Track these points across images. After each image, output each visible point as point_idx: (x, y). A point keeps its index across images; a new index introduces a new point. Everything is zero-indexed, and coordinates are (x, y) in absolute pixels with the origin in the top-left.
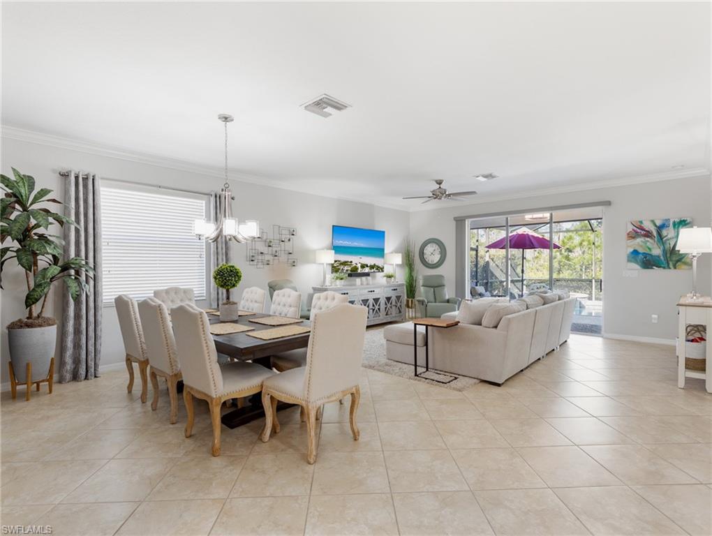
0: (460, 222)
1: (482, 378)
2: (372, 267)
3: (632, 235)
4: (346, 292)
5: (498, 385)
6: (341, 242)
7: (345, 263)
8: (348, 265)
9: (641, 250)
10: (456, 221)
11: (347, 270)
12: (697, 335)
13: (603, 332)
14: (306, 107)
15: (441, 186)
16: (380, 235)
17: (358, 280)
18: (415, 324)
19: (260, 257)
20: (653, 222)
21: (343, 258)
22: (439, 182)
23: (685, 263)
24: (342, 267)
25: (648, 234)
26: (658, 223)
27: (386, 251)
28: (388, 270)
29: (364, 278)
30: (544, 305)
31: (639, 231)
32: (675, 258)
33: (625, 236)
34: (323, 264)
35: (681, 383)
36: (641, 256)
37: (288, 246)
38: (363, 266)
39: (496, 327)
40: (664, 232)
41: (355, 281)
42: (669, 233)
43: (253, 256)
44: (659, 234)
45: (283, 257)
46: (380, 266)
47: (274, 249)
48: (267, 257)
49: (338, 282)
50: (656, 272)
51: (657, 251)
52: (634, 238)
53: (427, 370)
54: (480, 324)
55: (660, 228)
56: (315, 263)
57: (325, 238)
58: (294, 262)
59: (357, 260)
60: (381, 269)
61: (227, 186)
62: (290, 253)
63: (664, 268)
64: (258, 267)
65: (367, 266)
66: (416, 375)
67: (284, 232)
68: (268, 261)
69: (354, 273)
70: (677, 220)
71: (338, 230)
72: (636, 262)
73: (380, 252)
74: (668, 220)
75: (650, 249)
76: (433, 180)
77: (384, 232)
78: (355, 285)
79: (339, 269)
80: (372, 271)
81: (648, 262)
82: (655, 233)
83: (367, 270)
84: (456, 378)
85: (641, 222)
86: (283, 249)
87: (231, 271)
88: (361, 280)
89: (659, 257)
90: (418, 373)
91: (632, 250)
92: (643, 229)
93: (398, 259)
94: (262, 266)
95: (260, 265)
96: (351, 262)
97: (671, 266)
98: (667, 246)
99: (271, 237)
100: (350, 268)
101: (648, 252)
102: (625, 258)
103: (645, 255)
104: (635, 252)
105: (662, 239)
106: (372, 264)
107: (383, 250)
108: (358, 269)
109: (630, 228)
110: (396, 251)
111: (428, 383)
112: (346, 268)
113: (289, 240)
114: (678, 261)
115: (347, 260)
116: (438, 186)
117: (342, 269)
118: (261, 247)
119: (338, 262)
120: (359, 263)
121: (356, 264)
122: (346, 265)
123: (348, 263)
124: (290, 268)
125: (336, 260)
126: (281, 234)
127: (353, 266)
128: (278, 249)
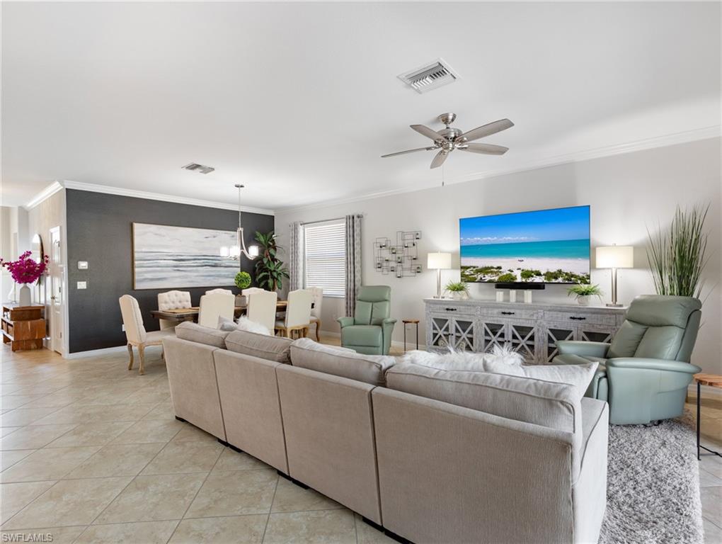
2: (550, 275)
7: (486, 270)
8: (492, 272)
24: (480, 276)
27: (594, 246)
37: (412, 252)
38: (526, 274)
43: (379, 264)
45: (407, 264)
48: (393, 264)
58: (419, 268)
59: (513, 266)
62: (415, 259)
64: (384, 273)
65: (538, 274)
67: (406, 237)
68: (392, 267)
69: (504, 284)
77: (589, 208)
79: (476, 278)
80: (555, 281)
83: (537, 280)
86: (406, 254)
94: (386, 273)
95: (385, 272)
96: (500, 268)
99: (393, 244)
100: (496, 278)
108: (515, 278)
112: (487, 278)
113: (414, 245)
115: (490, 265)
117: (481, 279)
118: (386, 254)
119: (472, 269)
120: (519, 269)
121: (509, 270)
122: (487, 273)
123: (492, 270)
124: (414, 274)
125: (469, 265)
126: (403, 240)
127: (505, 274)
128: (400, 255)
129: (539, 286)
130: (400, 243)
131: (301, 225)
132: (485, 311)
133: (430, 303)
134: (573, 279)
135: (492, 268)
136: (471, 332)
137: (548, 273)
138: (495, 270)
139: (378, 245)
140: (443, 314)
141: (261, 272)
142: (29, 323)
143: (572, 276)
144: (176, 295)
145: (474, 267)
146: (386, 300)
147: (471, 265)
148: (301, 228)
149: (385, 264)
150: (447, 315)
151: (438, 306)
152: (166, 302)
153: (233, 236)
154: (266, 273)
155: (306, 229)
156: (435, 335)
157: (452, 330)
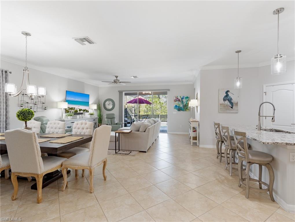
0: (121, 93)
1: (140, 151)
2: (84, 110)
3: (175, 101)
4: (73, 122)
5: (145, 152)
6: (70, 98)
7: (72, 109)
9: (177, 106)
10: (119, 92)
11: (73, 112)
12: (194, 130)
13: (167, 132)
14: (75, 39)
15: (117, 78)
16: (88, 96)
17: (78, 116)
18: (116, 133)
19: (26, 105)
20: (180, 97)
21: (71, 106)
22: (117, 77)
23: (188, 109)
24: (71, 110)
25: (179, 101)
26: (182, 97)
27: (90, 103)
28: (91, 111)
29: (81, 115)
30: (155, 123)
31: (177, 100)
32: (186, 108)
33: (173, 101)
34: (62, 109)
35: (192, 144)
36: (178, 107)
38: (80, 110)
39: (145, 132)
40: (183, 100)
41: (77, 116)
42: (184, 100)
43: (22, 104)
44: (182, 101)
45: (40, 105)
46: (88, 110)
47: (35, 101)
48: (31, 105)
49: (69, 117)
50: (181, 112)
51: (181, 106)
52: (176, 101)
53: (119, 151)
54: (139, 131)
55: (182, 99)
56: (57, 108)
57: (62, 97)
58: (46, 107)
59: (77, 107)
60: (87, 111)
61: (26, 68)
62: (43, 103)
63: (183, 111)
65: (82, 110)
66: (116, 153)
69: (76, 113)
70: (186, 97)
71: (68, 93)
72: (177, 109)
73: (87, 104)
74: (184, 96)
75: (180, 105)
76: (114, 76)
77: (89, 95)
78: (76, 118)
79: (69, 111)
80: (84, 112)
81: (179, 109)
82: (181, 100)
83: (82, 112)
84: (131, 152)
85: (177, 97)
86: (39, 101)
87: (29, 112)
88: (79, 116)
89: (182, 107)
90: (116, 152)
91: (175, 105)
92: (178, 99)
93: (95, 107)
96: (75, 108)
97: (185, 110)
98: (184, 104)
100: (74, 111)
101: (179, 106)
102: (173, 108)
103: (179, 107)
104: (176, 106)
105: (182, 102)
106: (84, 109)
107: (89, 103)
108: (78, 111)
109: (175, 98)
110: (94, 103)
111: (121, 155)
112: (72, 111)
114: (186, 109)
115: (72, 107)
116: (116, 78)
118: (27, 99)
119: (69, 108)
124: (43, 110)
127: (76, 110)
129: (82, 114)
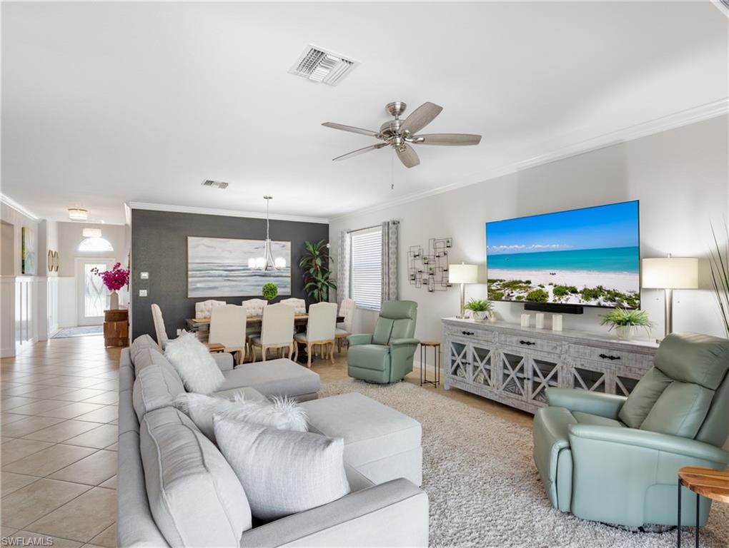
2: (591, 294)
7: (513, 285)
8: (520, 287)
11: (519, 297)
24: (507, 291)
29: (540, 316)
34: (460, 285)
37: (443, 262)
38: (560, 291)
43: (412, 275)
45: (438, 276)
47: (429, 267)
48: (426, 276)
59: (543, 280)
62: (446, 270)
64: (417, 286)
65: (574, 291)
67: (438, 245)
68: (424, 280)
79: (503, 295)
80: (593, 302)
83: (573, 300)
94: (419, 286)
96: (529, 282)
100: (525, 295)
108: (546, 296)
112: (516, 294)
113: (445, 254)
115: (518, 279)
117: (509, 295)
118: (419, 265)
119: (498, 282)
120: (550, 284)
121: (540, 286)
122: (515, 288)
123: (521, 284)
124: (445, 289)
125: (495, 278)
126: (435, 249)
127: (535, 290)
128: (432, 266)
129: (575, 310)
130: (432, 252)
131: (348, 233)
132: (503, 338)
133: (449, 324)
134: (617, 298)
135: (521, 282)
136: (489, 362)
137: (585, 290)
138: (524, 285)
139: (412, 255)
140: (461, 338)
141: (308, 282)
142: (115, 323)
143: (617, 295)
144: (212, 305)
145: (501, 281)
146: (409, 318)
147: (498, 278)
148: (347, 237)
149: (418, 276)
150: (464, 339)
151: (456, 328)
152: (202, 311)
153: (283, 246)
154: (311, 284)
155: (353, 237)
156: (453, 362)
157: (469, 359)
